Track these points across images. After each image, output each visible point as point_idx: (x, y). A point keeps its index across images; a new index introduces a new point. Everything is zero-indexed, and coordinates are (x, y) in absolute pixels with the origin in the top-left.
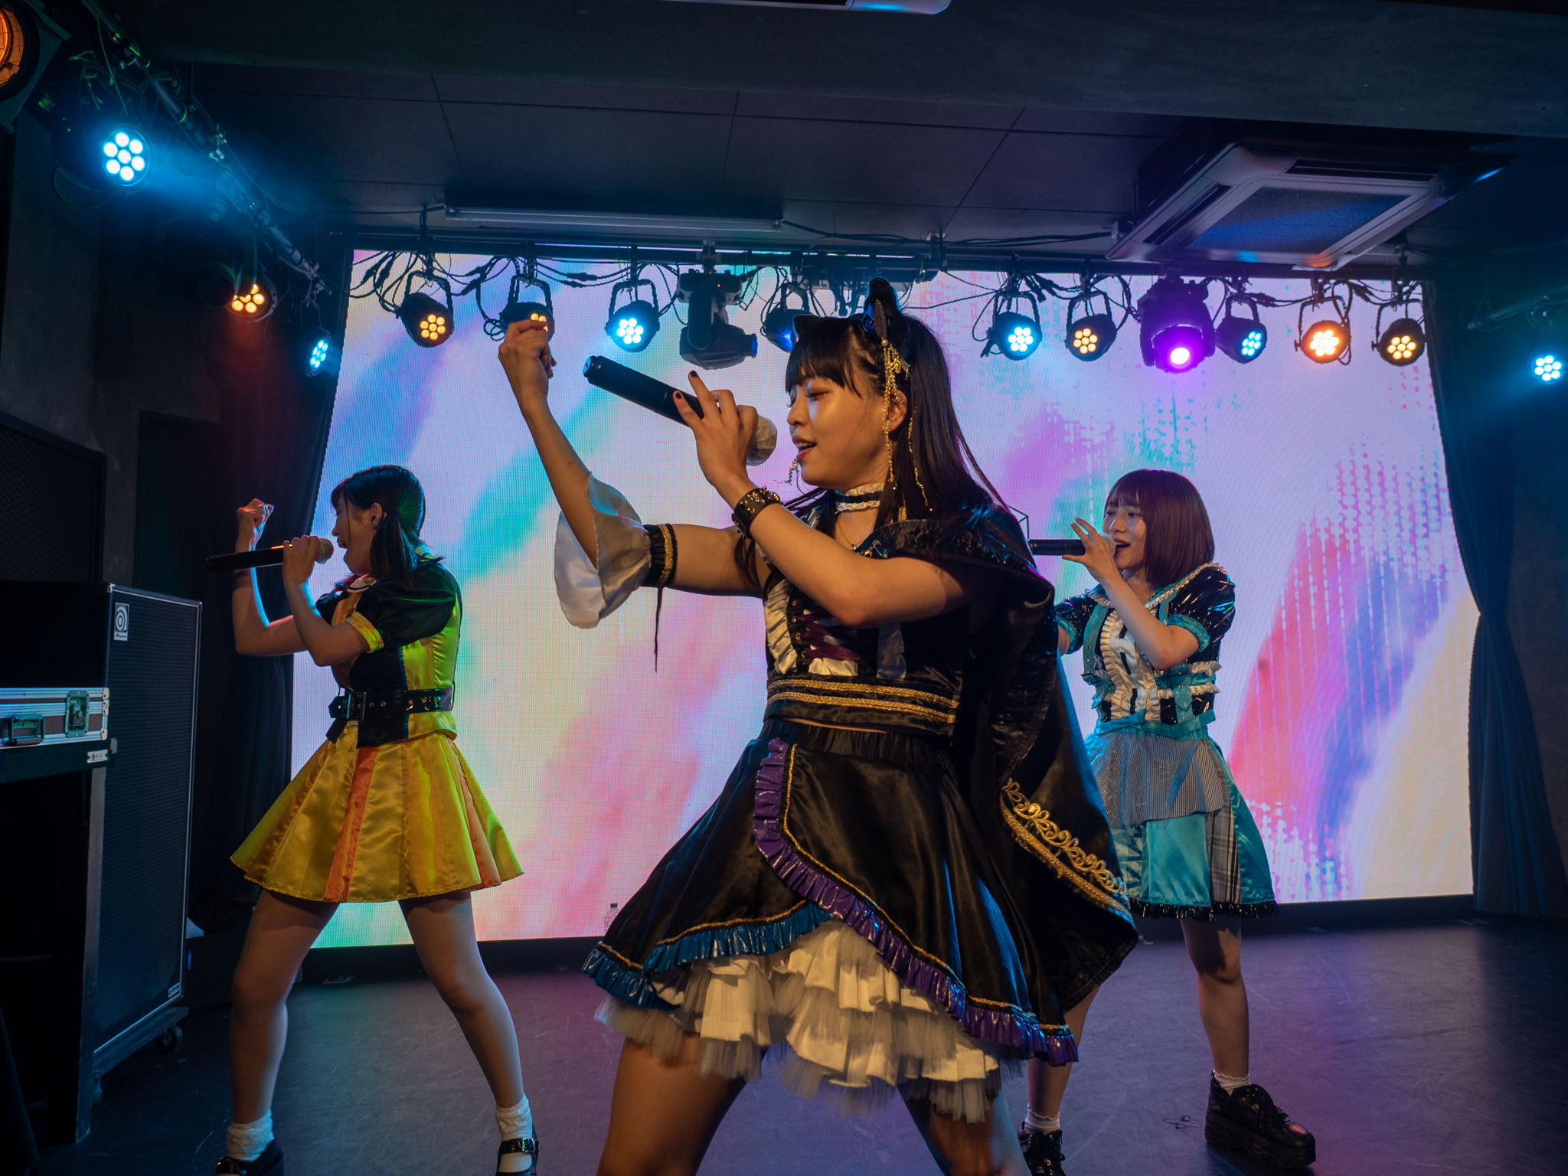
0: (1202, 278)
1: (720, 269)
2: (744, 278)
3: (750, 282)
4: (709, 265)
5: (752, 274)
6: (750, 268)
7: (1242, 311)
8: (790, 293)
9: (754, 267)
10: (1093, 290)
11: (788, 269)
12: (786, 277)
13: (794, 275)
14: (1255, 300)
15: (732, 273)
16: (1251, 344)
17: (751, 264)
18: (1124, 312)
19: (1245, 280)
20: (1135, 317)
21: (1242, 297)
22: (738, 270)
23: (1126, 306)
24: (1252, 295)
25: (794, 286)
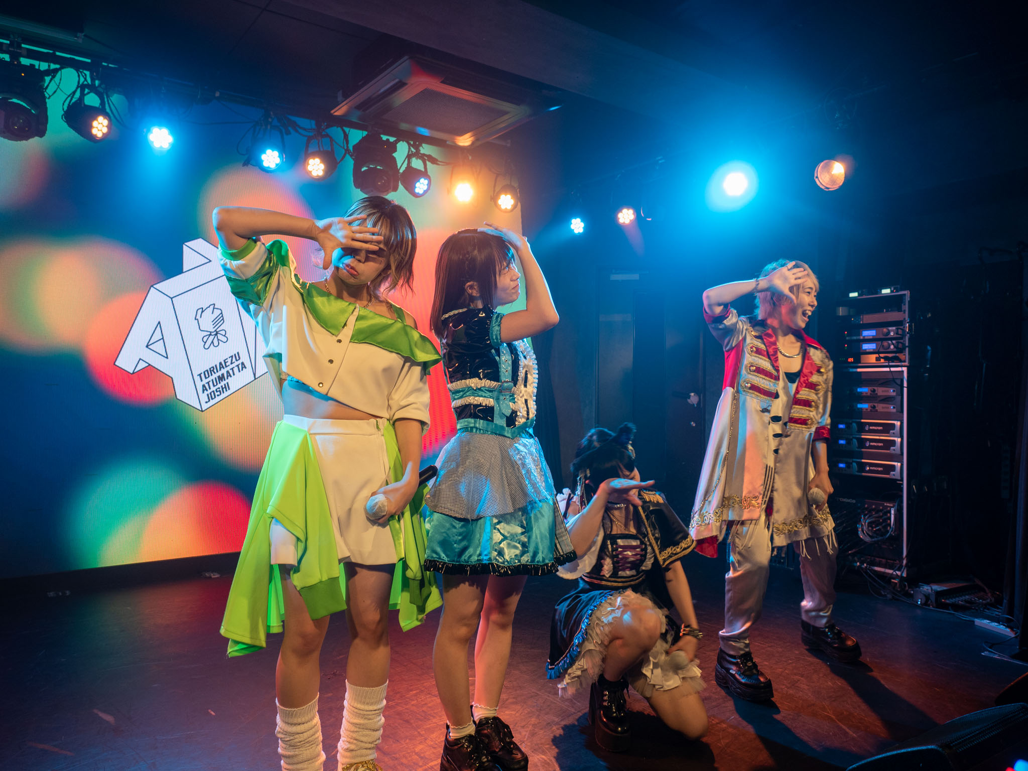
0: (395, 139)
1: (25, 61)
2: (48, 72)
3: (54, 77)
4: (15, 56)
5: (56, 71)
6: (53, 66)
7: (417, 164)
8: (88, 93)
9: (58, 66)
10: (323, 133)
11: (88, 73)
12: (85, 79)
13: (93, 80)
14: (426, 158)
15: (37, 67)
16: (422, 186)
17: (55, 63)
18: (344, 151)
19: (420, 145)
20: (351, 156)
21: (418, 155)
22: (44, 66)
23: (345, 147)
24: (424, 155)
25: (92, 88)
